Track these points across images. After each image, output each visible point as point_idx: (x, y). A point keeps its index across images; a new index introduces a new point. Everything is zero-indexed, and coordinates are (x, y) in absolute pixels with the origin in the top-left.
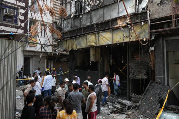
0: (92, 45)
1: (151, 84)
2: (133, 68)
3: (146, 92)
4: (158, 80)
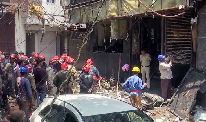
0: (113, 16)
1: (190, 72)
2: (169, 49)
3: (183, 84)
4: (200, 67)
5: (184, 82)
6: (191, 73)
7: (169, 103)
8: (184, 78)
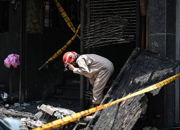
1: (134, 58)
2: (96, 15)
3: (119, 81)
4: (154, 45)
5: (122, 77)
6: (136, 59)
7: (90, 123)
8: (123, 69)
